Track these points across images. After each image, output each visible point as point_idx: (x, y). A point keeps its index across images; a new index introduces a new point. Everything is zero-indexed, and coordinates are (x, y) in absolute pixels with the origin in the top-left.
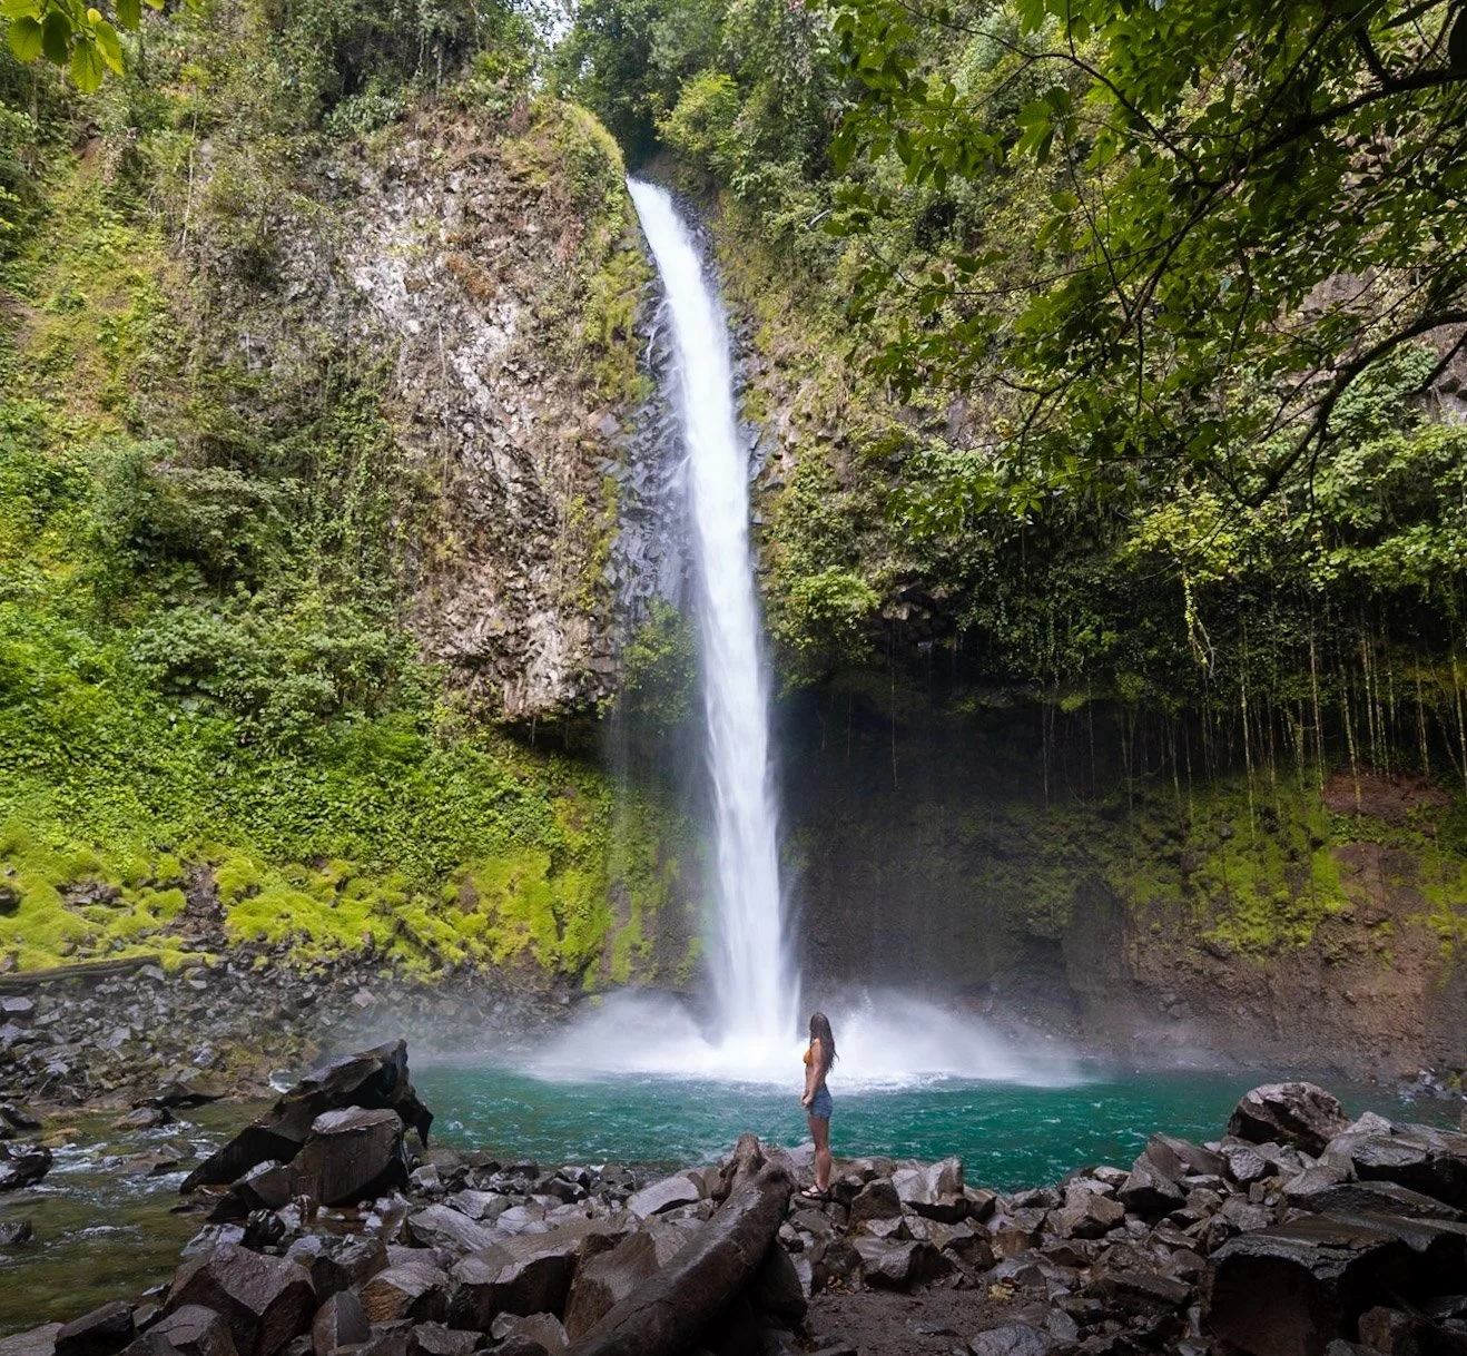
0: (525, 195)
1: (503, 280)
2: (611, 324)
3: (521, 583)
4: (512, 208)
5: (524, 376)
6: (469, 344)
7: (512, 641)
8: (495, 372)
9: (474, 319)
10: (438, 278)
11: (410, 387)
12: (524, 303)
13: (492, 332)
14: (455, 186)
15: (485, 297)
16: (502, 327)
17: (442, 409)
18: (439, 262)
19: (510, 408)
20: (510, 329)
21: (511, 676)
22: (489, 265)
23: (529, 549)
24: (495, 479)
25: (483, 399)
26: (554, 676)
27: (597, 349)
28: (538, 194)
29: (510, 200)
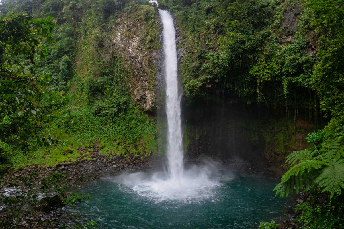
0: (136, 21)
1: (135, 34)
2: (153, 36)
3: (144, 85)
4: (135, 23)
5: (140, 49)
6: (131, 46)
7: (144, 96)
8: (135, 49)
9: (131, 42)
10: (125, 37)
11: (123, 55)
12: (139, 37)
13: (134, 43)
14: (125, 23)
15: (132, 38)
16: (136, 42)
17: (128, 58)
18: (125, 35)
19: (138, 55)
20: (137, 42)
21: (145, 103)
22: (132, 33)
23: (144, 79)
24: (138, 68)
25: (134, 55)
26: (150, 102)
27: (151, 41)
28: (138, 20)
29: (134, 22)
